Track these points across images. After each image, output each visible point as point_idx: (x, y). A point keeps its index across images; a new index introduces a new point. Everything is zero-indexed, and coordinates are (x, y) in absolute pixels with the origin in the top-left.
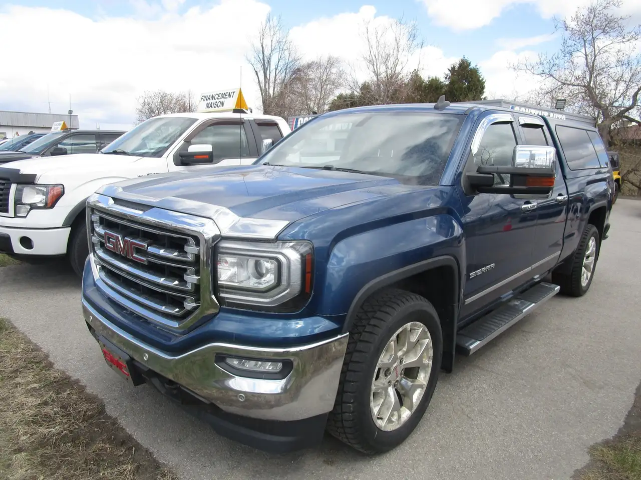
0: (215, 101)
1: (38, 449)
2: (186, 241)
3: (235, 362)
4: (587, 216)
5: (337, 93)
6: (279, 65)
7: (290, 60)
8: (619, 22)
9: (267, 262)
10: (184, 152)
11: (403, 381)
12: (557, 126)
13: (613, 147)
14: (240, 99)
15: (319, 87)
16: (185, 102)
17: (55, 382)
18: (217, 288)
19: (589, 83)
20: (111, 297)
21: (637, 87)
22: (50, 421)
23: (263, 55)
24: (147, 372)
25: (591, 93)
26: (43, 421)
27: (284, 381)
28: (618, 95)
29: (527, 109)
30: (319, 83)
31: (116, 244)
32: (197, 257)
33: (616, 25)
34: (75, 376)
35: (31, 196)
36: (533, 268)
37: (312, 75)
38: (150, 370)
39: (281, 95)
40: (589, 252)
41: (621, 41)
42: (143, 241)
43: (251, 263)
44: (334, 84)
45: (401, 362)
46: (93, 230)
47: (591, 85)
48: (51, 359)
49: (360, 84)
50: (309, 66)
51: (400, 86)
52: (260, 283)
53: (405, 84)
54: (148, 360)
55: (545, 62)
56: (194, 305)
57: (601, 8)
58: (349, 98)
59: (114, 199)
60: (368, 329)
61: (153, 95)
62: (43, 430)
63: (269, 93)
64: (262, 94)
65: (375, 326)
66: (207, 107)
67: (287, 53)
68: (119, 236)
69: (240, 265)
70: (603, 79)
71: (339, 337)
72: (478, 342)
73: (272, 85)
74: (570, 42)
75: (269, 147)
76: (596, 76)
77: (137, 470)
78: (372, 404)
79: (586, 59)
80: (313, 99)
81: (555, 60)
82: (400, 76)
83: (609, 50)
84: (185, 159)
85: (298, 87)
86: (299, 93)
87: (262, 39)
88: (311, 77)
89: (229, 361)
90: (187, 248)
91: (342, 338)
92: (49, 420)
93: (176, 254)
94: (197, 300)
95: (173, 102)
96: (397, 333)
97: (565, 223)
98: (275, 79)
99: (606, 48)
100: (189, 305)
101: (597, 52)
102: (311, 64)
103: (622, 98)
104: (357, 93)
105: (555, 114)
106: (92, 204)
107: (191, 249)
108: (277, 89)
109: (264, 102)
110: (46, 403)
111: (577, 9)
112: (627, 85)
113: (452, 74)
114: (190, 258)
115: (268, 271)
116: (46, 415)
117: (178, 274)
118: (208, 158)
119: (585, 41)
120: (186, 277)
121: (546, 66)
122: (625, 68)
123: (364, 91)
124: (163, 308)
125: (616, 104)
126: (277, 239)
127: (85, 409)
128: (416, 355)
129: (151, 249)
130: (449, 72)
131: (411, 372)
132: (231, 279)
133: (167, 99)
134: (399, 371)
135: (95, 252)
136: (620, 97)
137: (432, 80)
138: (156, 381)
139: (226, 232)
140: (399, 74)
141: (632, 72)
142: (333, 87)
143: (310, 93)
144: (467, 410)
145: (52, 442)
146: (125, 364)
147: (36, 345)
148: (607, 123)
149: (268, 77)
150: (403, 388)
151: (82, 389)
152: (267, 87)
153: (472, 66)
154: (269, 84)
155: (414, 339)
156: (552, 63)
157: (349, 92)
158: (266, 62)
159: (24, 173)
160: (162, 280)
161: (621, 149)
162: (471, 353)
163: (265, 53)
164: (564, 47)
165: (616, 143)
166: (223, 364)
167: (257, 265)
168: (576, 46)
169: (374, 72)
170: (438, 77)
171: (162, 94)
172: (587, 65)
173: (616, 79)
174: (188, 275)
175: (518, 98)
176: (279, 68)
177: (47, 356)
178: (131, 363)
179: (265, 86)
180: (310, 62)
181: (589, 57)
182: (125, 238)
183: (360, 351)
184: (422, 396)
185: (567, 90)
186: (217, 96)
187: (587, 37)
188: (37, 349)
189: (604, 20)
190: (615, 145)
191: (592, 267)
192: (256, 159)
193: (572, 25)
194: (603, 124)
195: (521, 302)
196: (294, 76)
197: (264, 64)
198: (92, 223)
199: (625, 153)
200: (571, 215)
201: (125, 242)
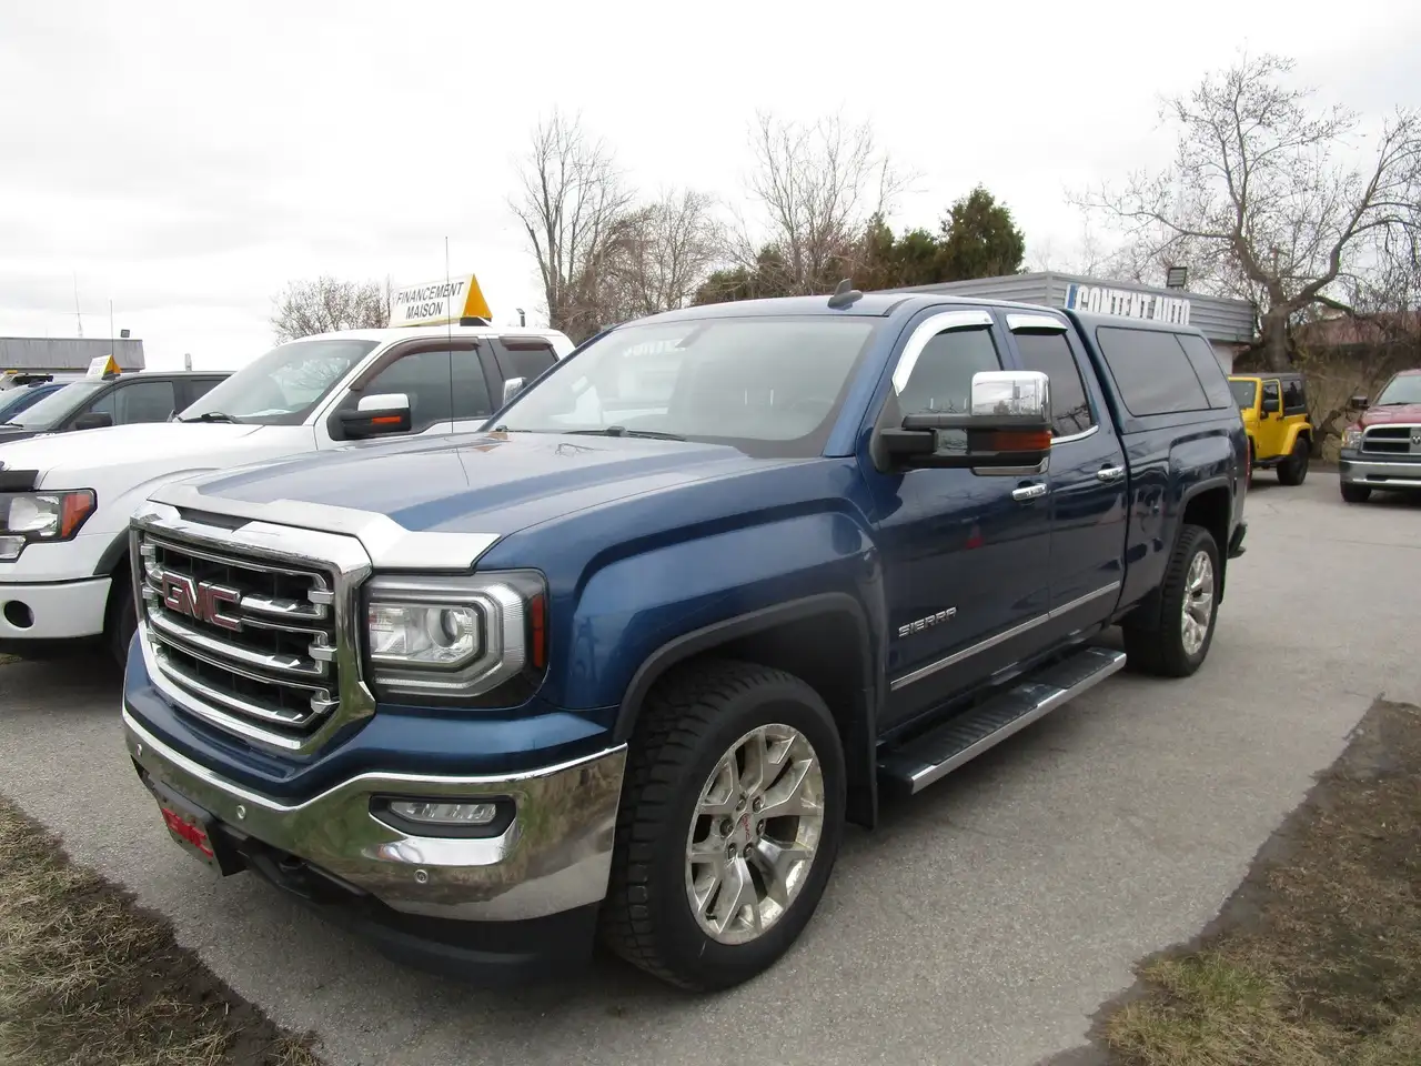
0: (424, 303)
1: (33, 1015)
2: (309, 583)
3: (409, 810)
4: (1179, 508)
5: (709, 269)
6: (581, 215)
7: (605, 204)
8: (1292, 101)
9: (461, 612)
10: (350, 412)
11: (764, 846)
12: (1100, 329)
13: (1296, 362)
14: (475, 297)
15: (668, 258)
16: (378, 301)
17: (73, 890)
18: (370, 669)
19: (1238, 230)
20: (177, 704)
21: (1338, 236)
22: (61, 964)
23: (546, 195)
24: (244, 842)
25: (1243, 251)
26: (47, 965)
27: (500, 840)
28: (1299, 254)
29: (1105, 291)
30: (669, 250)
31: (184, 597)
32: (331, 609)
33: (1286, 110)
34: (114, 877)
35: (28, 517)
36: (1052, 616)
37: (652, 232)
38: (251, 839)
39: (588, 278)
40: (1197, 582)
41: (1299, 140)
42: (233, 586)
43: (433, 615)
44: (701, 251)
45: (755, 807)
46: (144, 573)
47: (1243, 234)
48: (66, 848)
49: (758, 252)
50: (646, 216)
51: (845, 252)
52: (449, 654)
53: (854, 245)
54: (245, 818)
55: (1143, 190)
56: (328, 703)
57: (1252, 74)
58: (734, 279)
59: (181, 509)
60: (673, 738)
61: (307, 290)
62: (46, 982)
63: (561, 275)
64: (546, 278)
65: (686, 731)
66: (409, 316)
67: (596, 190)
68: (189, 581)
69: (413, 622)
70: (1268, 221)
71: (607, 751)
72: (933, 767)
73: (566, 259)
74: (1193, 146)
75: (513, 395)
76: (1252, 216)
77: (229, 1045)
78: (690, 887)
79: (1230, 180)
80: (657, 284)
81: (1163, 184)
82: (845, 230)
83: (1275, 160)
84: (351, 427)
85: (624, 260)
86: (625, 272)
87: (541, 162)
88: (651, 237)
89: (396, 807)
90: (313, 596)
91: (611, 753)
92: (59, 963)
93: (293, 607)
94: (334, 695)
95: (352, 304)
96: (737, 745)
97: (1124, 522)
98: (572, 245)
99: (1267, 157)
100: (320, 705)
101: (1249, 164)
102: (650, 211)
103: (1308, 258)
104: (752, 267)
105: (1166, 300)
106: (142, 523)
107: (320, 596)
108: (579, 266)
109: (550, 295)
110: (54, 932)
111: (1203, 78)
112: (1318, 232)
113: (956, 221)
114: (319, 613)
115: (461, 629)
116: (52, 955)
117: (295, 645)
118: (400, 423)
119: (1223, 143)
120: (313, 652)
121: (1149, 197)
122: (1311, 198)
123: (765, 265)
124: (273, 715)
125: (1298, 272)
126: (475, 569)
127: (134, 937)
128: (785, 792)
129: (248, 602)
130: (950, 218)
131: (781, 828)
132: (396, 650)
133: (337, 296)
134: (752, 823)
135: (148, 619)
136: (1304, 257)
137: (914, 235)
138: (262, 861)
139: (381, 560)
140: (841, 225)
141: (1325, 204)
142: (699, 257)
143: (649, 272)
144: (906, 903)
145: (64, 1002)
146: (203, 833)
147: (33, 821)
148: (1280, 312)
149: (557, 241)
150: (762, 858)
151: (128, 901)
152: (556, 263)
153: (997, 204)
154: (560, 257)
155: (777, 758)
156: (1159, 190)
157: (733, 267)
158: (552, 208)
159: (12, 469)
160: (268, 661)
161: (1313, 367)
162: (915, 790)
163: (549, 189)
164: (1183, 155)
165: (1303, 355)
166: (384, 814)
167: (444, 620)
168: (1205, 154)
169: (785, 223)
170: (925, 228)
171: (326, 286)
172: (1232, 194)
173: (1295, 219)
174: (317, 646)
175: (1097, 266)
176: (582, 222)
177: (57, 843)
178: (216, 827)
179: (552, 261)
180: (648, 207)
181: (1235, 176)
182: (201, 584)
183: (660, 782)
184: (806, 875)
185: (1195, 246)
186: (428, 293)
187: (1228, 133)
188: (37, 829)
189: (1261, 99)
190: (1302, 359)
191: (1207, 615)
192: (486, 421)
193: (1195, 109)
194: (1271, 315)
195: (1038, 689)
196: (614, 237)
197: (548, 211)
198: (142, 559)
199: (1323, 374)
200: (1137, 507)
201: (200, 591)
